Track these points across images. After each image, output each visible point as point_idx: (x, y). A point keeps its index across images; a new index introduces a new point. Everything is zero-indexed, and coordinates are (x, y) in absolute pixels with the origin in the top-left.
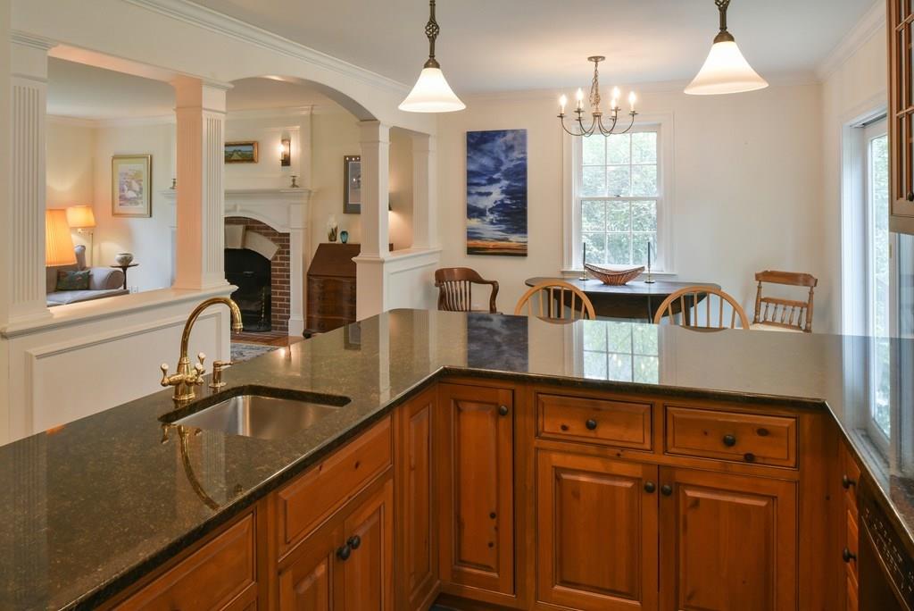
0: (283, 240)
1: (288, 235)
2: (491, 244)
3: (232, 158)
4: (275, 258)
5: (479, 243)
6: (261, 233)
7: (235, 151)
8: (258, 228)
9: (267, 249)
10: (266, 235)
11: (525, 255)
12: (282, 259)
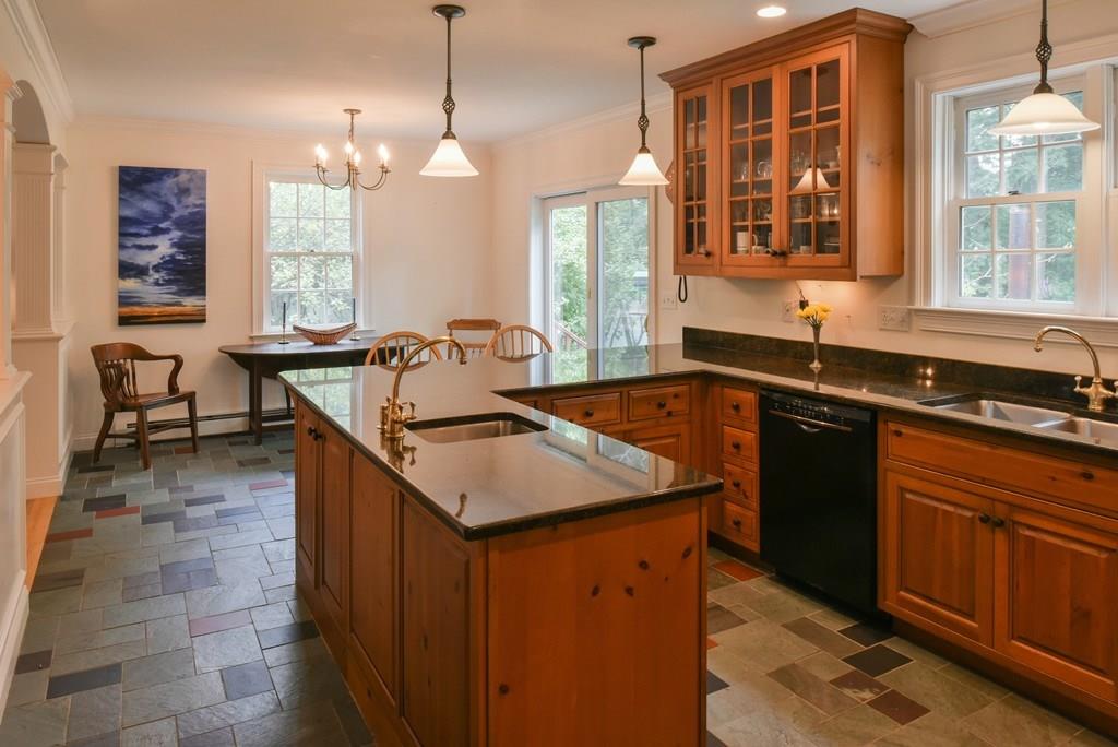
2: (157, 311)
5: (138, 310)
11: (204, 321)
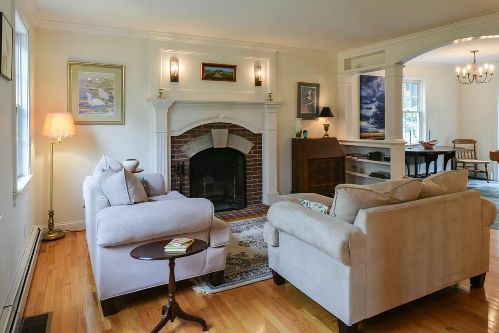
0: (257, 139)
1: (261, 135)
2: (372, 134)
3: (214, 76)
4: (250, 153)
5: (367, 134)
6: (238, 135)
7: (217, 71)
8: (236, 131)
9: (244, 146)
10: (242, 136)
11: (384, 139)
12: (255, 152)
